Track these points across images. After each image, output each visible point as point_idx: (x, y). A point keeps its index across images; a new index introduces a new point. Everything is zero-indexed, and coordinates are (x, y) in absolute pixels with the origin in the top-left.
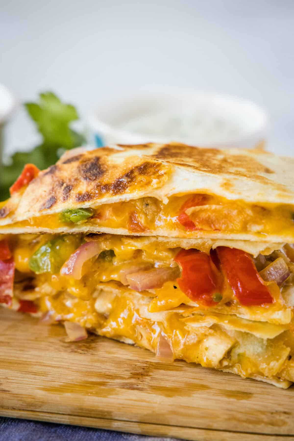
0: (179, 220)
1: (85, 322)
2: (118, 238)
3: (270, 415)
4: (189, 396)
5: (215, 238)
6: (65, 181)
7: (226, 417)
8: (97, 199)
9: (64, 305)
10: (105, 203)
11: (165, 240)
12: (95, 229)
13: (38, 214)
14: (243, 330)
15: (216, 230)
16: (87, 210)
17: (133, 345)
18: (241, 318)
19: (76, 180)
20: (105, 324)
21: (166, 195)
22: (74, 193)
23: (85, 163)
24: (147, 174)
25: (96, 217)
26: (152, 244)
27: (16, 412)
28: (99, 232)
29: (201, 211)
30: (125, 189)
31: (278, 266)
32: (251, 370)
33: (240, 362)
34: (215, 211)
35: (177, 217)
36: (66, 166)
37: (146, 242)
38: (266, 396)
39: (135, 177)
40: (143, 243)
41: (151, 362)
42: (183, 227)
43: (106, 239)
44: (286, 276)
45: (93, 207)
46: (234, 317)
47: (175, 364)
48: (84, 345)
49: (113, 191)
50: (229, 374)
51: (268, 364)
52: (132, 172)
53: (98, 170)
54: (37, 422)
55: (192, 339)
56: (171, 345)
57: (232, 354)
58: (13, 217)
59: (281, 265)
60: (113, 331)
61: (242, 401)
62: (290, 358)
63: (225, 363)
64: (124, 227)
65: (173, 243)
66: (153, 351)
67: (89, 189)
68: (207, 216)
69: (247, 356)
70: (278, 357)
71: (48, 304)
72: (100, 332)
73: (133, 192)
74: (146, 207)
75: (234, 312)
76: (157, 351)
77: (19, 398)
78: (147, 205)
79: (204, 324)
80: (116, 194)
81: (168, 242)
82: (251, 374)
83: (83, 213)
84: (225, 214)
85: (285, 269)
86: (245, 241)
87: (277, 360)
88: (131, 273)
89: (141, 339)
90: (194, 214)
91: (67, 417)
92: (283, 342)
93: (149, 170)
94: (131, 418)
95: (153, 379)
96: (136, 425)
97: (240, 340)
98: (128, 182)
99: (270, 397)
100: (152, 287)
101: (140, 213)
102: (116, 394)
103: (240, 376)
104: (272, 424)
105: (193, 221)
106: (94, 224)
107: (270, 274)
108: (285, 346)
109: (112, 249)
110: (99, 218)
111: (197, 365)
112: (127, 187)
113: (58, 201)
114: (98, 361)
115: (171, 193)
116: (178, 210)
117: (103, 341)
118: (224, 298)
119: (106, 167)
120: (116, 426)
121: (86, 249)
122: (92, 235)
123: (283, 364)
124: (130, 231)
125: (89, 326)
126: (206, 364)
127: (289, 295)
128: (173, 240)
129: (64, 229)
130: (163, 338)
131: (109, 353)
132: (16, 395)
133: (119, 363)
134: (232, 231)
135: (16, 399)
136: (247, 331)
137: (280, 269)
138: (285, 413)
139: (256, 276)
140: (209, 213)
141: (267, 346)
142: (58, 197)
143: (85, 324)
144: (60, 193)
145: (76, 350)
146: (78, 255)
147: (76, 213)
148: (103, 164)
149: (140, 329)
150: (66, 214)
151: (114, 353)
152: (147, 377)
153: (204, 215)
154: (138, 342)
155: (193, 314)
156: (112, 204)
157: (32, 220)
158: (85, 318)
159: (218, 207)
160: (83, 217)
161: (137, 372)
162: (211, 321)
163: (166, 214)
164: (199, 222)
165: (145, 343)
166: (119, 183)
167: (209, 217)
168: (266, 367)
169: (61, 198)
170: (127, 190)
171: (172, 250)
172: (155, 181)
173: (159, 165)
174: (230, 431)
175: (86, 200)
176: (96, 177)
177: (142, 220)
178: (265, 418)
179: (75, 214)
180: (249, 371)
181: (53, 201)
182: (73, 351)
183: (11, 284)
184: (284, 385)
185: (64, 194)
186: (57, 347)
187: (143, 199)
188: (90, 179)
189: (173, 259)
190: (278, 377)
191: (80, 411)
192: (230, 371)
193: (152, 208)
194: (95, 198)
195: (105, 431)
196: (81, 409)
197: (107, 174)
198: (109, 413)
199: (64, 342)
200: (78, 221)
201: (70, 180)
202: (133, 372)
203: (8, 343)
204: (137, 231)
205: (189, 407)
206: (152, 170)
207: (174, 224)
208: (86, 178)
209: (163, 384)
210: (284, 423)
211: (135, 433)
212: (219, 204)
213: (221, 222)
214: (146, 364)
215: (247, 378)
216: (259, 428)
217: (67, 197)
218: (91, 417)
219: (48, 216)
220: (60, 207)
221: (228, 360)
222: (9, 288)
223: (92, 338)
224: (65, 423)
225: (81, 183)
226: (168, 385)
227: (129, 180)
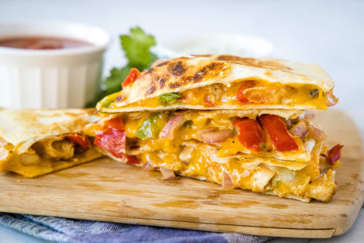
0: (238, 98)
1: (174, 167)
2: (196, 112)
3: (301, 216)
4: (248, 207)
5: (261, 108)
6: (160, 77)
7: (273, 218)
8: (183, 86)
9: (158, 158)
10: (189, 88)
11: (227, 112)
12: (182, 106)
13: (143, 98)
14: (280, 166)
15: (262, 103)
16: (177, 93)
17: (205, 181)
18: (278, 159)
19: (167, 75)
20: (187, 168)
21: (229, 82)
22: (167, 83)
23: (172, 66)
24: (215, 69)
25: (182, 99)
26: (218, 115)
27: (136, 219)
28: (184, 108)
29: (252, 91)
30: (201, 79)
31: (300, 126)
32: (285, 191)
33: (278, 187)
34: (261, 91)
35: (236, 96)
36: (159, 68)
37: (215, 114)
38: (296, 207)
39: (207, 72)
40: (212, 114)
41: (219, 190)
42: (239, 102)
43: (188, 113)
44: (305, 133)
45: (181, 91)
46: (274, 159)
47: (235, 191)
48: (174, 182)
49: (193, 80)
50: (270, 195)
51: (297, 187)
52: (204, 69)
53: (181, 69)
54: (149, 226)
55: (246, 173)
56: (232, 179)
57: (273, 182)
58: (127, 101)
59: (302, 125)
60: (193, 172)
61: (281, 210)
62: (310, 182)
63: (268, 188)
64: (200, 104)
65: (232, 114)
66: (219, 183)
67: (177, 80)
68: (256, 94)
69: (283, 182)
70: (302, 183)
71: (147, 158)
72: (183, 173)
73: (207, 81)
74: (215, 90)
75: (273, 155)
76: (223, 183)
77: (138, 211)
78: (216, 89)
79: (254, 163)
80: (196, 82)
81: (228, 113)
82: (285, 194)
83: (174, 95)
84: (268, 93)
85: (305, 128)
86: (280, 109)
87: (302, 184)
88: (205, 133)
89: (212, 176)
90: (248, 93)
91: (170, 222)
92: (305, 174)
93: (216, 67)
94: (212, 222)
95: (222, 199)
96: (214, 226)
97: (278, 173)
98: (203, 75)
99: (299, 207)
100: (219, 141)
101: (211, 94)
102: (201, 207)
103: (278, 196)
104: (303, 222)
105: (247, 98)
106: (180, 103)
107: (295, 131)
108: (306, 176)
109: (191, 120)
110: (184, 99)
111: (249, 191)
112: (203, 78)
113: (157, 89)
114: (184, 190)
115: (232, 80)
116: (236, 92)
117: (185, 179)
118: (267, 147)
119: (186, 67)
120: (201, 227)
121: (175, 120)
122: (179, 110)
123: (306, 187)
124: (205, 107)
125: (176, 169)
126: (256, 189)
127: (307, 145)
128: (232, 112)
129: (161, 108)
130: (226, 175)
131: (191, 185)
132: (135, 209)
133: (199, 191)
134: (272, 103)
135: (136, 211)
136: (283, 166)
137: (302, 129)
138: (310, 215)
139: (287, 133)
140: (257, 93)
141: (296, 176)
142: (157, 86)
143: (173, 168)
144: (158, 84)
145: (169, 184)
146: (171, 124)
147: (170, 95)
148: (184, 66)
149: (211, 170)
150: (163, 97)
151: (194, 185)
152: (219, 198)
153: (253, 94)
154: (209, 178)
155: (246, 158)
156: (194, 89)
157: (140, 102)
158: (174, 164)
159: (263, 88)
160: (174, 98)
161: (211, 195)
162: (258, 161)
163: (228, 95)
164: (251, 99)
165: (214, 179)
166: (197, 76)
167: (257, 95)
168: (295, 189)
169: (159, 87)
170: (203, 80)
171: (231, 119)
172: (221, 73)
173: (222, 64)
174: (275, 228)
175: (176, 87)
176: (181, 73)
177: (212, 99)
178: (298, 219)
179: (169, 97)
180: (284, 192)
181: (153, 89)
182: (167, 185)
183: (123, 145)
184: (307, 200)
185: (160, 84)
186: (156, 182)
187: (213, 85)
188: (177, 75)
189: (231, 124)
190: (303, 195)
191: (178, 218)
192: (271, 194)
193: (219, 91)
194: (182, 86)
195: (194, 230)
196: (179, 217)
197: (188, 71)
198: (197, 218)
199: (160, 180)
200: (170, 101)
201: (163, 76)
202: (209, 195)
203: (125, 181)
204: (210, 107)
205: (249, 213)
206: (218, 67)
207: (234, 101)
208: (174, 74)
209: (229, 201)
210: (310, 221)
211: (213, 231)
212: (263, 87)
213: (265, 98)
214: (216, 191)
215: (283, 197)
216: (294, 225)
217: (163, 86)
218: (185, 222)
219: (150, 99)
220: (159, 93)
221: (270, 186)
222: (123, 148)
223: (178, 177)
224: (168, 226)
225: (171, 77)
226: (233, 202)
227: (204, 73)
